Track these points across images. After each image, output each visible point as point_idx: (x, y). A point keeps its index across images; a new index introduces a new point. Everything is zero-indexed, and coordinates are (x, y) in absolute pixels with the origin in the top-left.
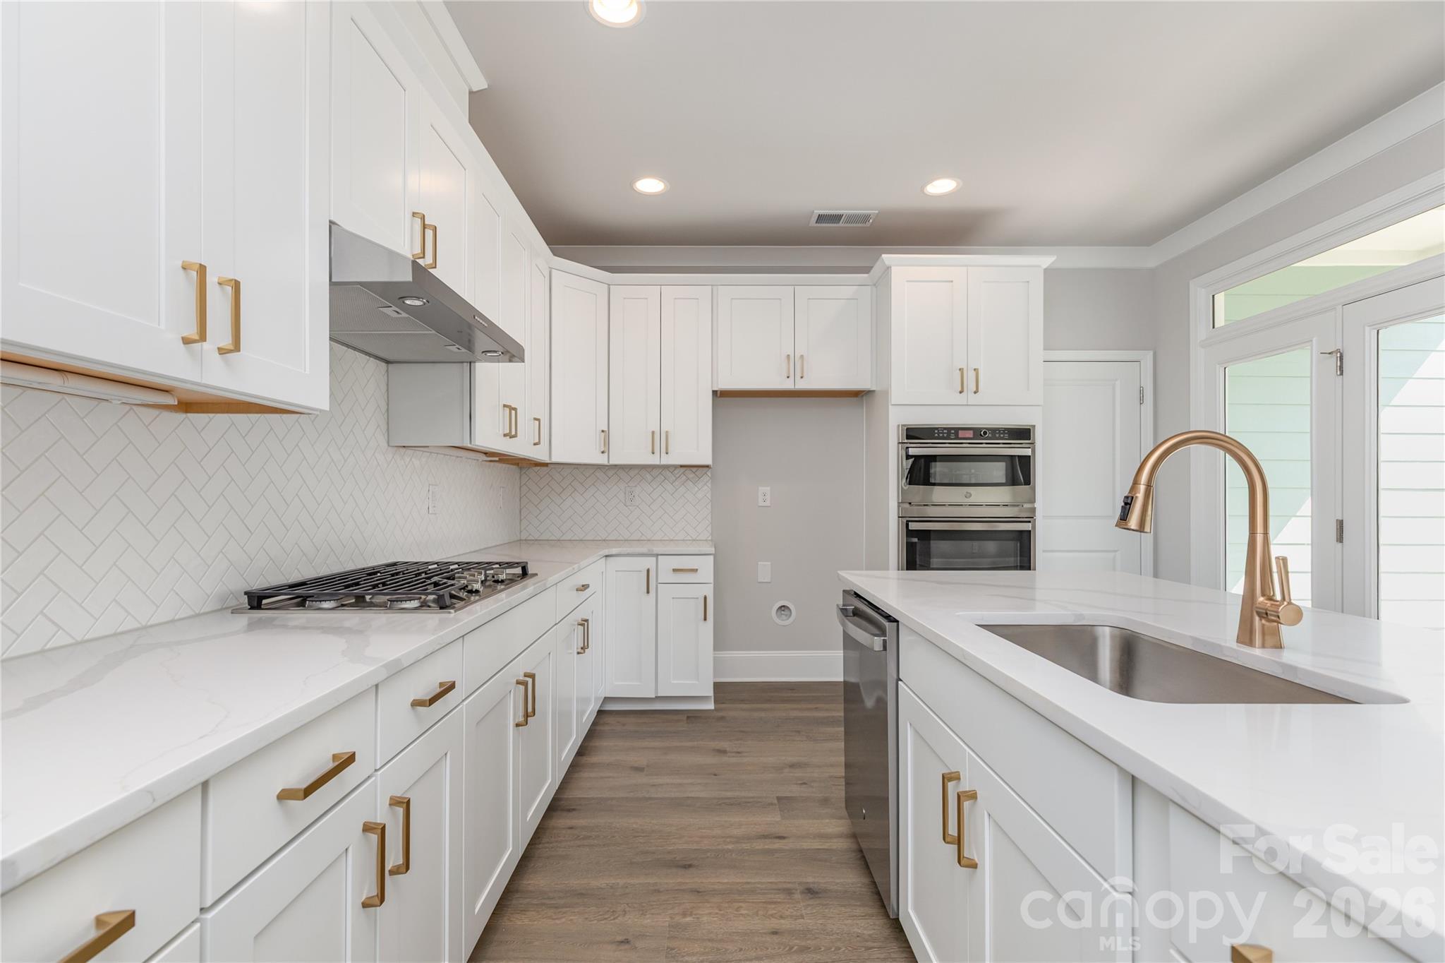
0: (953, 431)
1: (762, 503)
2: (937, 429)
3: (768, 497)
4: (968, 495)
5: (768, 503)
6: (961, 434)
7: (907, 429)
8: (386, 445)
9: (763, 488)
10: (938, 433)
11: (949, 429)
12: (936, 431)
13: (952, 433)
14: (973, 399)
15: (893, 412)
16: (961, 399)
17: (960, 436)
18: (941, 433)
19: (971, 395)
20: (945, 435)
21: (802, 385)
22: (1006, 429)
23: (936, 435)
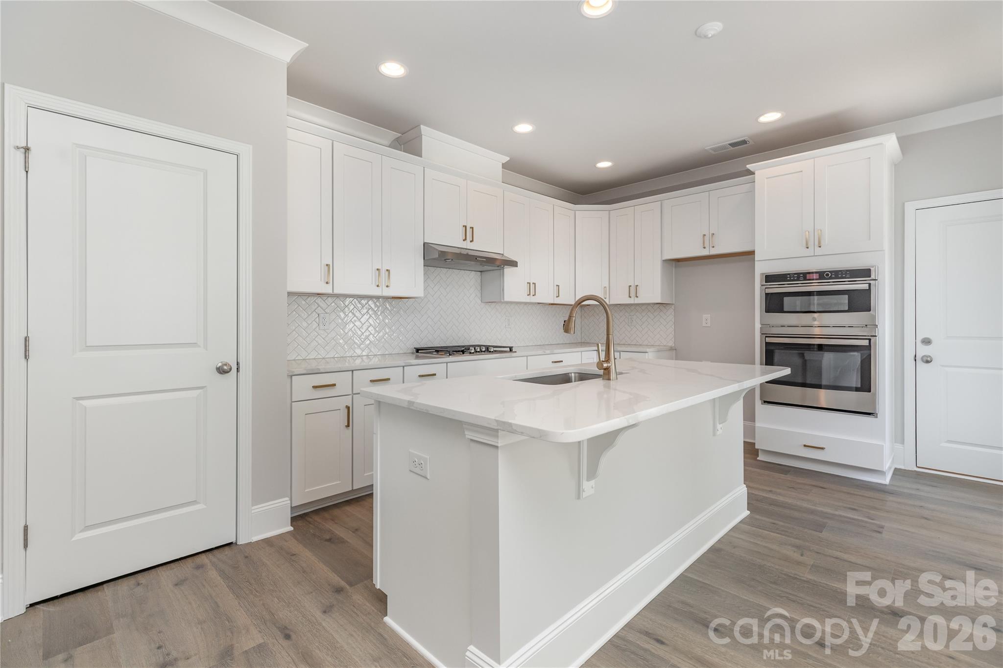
0: (801, 275)
1: (704, 325)
2: (789, 274)
3: (709, 321)
4: (814, 319)
5: (709, 325)
6: (808, 276)
7: (766, 276)
8: (480, 302)
9: (705, 315)
10: (790, 277)
11: (798, 274)
12: (788, 276)
13: (803, 276)
14: (818, 251)
15: (758, 265)
16: (810, 252)
17: (808, 278)
18: (792, 277)
19: (817, 248)
20: (796, 278)
21: (714, 252)
22: (847, 271)
23: (789, 279)
